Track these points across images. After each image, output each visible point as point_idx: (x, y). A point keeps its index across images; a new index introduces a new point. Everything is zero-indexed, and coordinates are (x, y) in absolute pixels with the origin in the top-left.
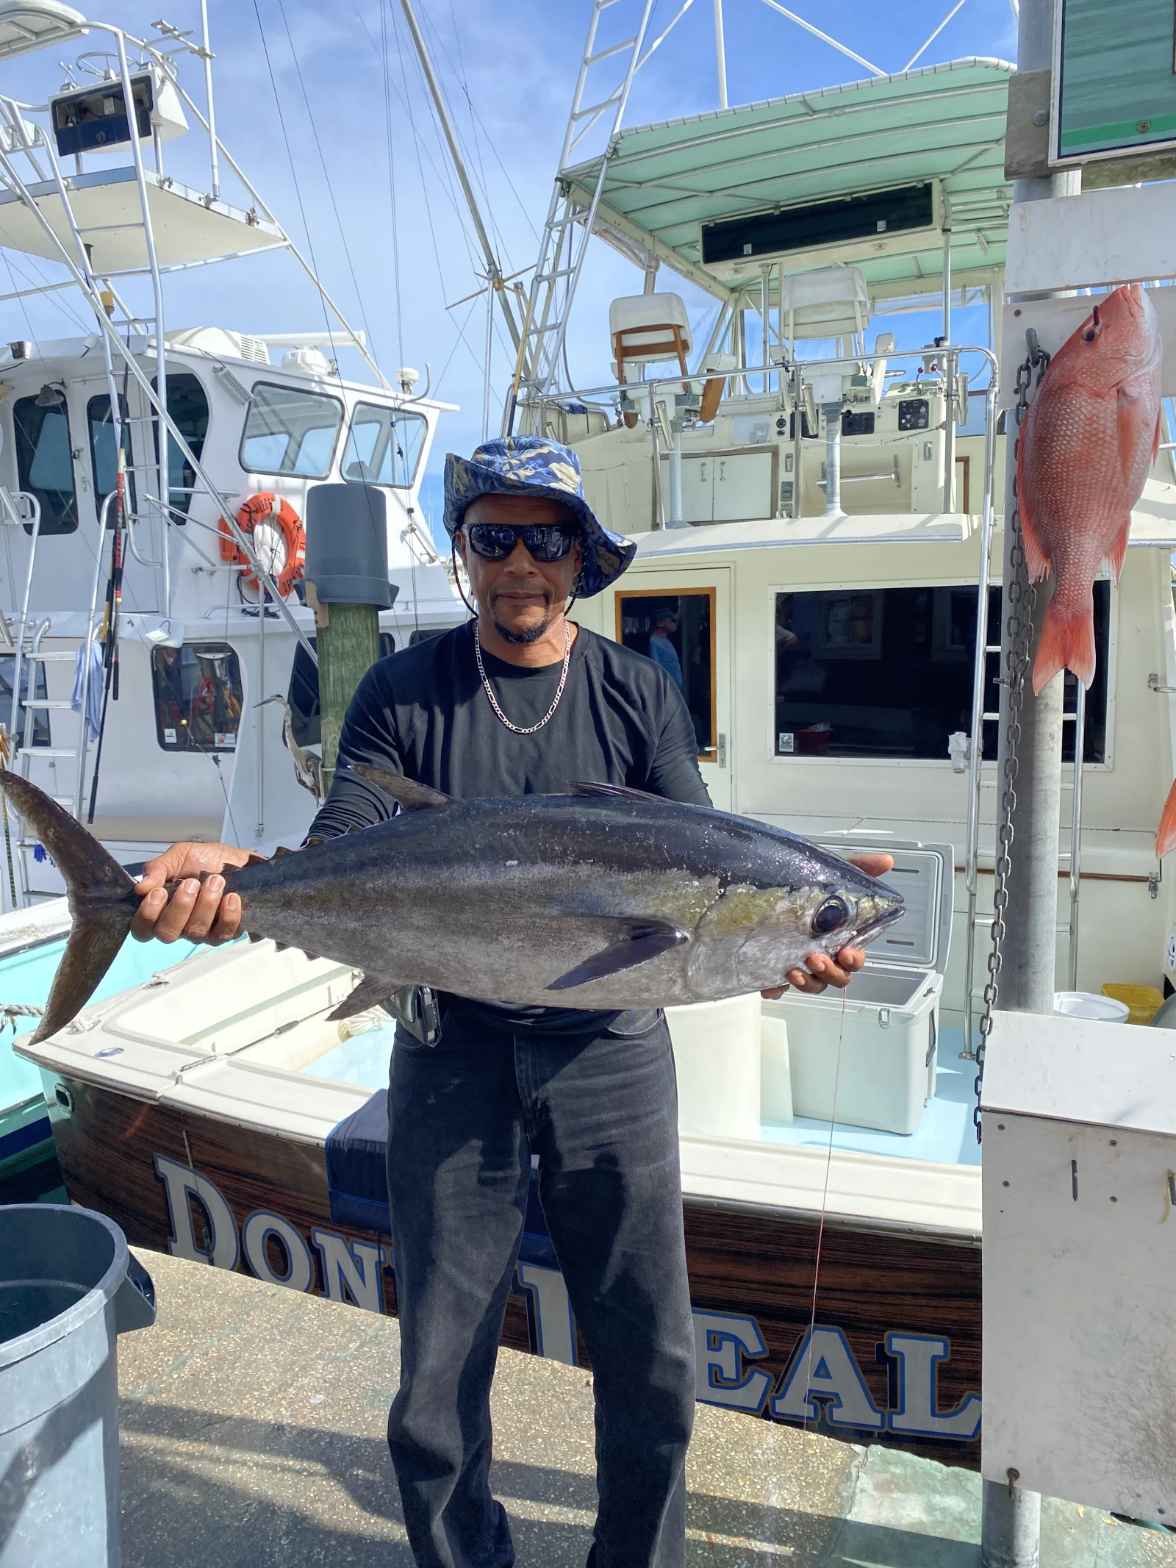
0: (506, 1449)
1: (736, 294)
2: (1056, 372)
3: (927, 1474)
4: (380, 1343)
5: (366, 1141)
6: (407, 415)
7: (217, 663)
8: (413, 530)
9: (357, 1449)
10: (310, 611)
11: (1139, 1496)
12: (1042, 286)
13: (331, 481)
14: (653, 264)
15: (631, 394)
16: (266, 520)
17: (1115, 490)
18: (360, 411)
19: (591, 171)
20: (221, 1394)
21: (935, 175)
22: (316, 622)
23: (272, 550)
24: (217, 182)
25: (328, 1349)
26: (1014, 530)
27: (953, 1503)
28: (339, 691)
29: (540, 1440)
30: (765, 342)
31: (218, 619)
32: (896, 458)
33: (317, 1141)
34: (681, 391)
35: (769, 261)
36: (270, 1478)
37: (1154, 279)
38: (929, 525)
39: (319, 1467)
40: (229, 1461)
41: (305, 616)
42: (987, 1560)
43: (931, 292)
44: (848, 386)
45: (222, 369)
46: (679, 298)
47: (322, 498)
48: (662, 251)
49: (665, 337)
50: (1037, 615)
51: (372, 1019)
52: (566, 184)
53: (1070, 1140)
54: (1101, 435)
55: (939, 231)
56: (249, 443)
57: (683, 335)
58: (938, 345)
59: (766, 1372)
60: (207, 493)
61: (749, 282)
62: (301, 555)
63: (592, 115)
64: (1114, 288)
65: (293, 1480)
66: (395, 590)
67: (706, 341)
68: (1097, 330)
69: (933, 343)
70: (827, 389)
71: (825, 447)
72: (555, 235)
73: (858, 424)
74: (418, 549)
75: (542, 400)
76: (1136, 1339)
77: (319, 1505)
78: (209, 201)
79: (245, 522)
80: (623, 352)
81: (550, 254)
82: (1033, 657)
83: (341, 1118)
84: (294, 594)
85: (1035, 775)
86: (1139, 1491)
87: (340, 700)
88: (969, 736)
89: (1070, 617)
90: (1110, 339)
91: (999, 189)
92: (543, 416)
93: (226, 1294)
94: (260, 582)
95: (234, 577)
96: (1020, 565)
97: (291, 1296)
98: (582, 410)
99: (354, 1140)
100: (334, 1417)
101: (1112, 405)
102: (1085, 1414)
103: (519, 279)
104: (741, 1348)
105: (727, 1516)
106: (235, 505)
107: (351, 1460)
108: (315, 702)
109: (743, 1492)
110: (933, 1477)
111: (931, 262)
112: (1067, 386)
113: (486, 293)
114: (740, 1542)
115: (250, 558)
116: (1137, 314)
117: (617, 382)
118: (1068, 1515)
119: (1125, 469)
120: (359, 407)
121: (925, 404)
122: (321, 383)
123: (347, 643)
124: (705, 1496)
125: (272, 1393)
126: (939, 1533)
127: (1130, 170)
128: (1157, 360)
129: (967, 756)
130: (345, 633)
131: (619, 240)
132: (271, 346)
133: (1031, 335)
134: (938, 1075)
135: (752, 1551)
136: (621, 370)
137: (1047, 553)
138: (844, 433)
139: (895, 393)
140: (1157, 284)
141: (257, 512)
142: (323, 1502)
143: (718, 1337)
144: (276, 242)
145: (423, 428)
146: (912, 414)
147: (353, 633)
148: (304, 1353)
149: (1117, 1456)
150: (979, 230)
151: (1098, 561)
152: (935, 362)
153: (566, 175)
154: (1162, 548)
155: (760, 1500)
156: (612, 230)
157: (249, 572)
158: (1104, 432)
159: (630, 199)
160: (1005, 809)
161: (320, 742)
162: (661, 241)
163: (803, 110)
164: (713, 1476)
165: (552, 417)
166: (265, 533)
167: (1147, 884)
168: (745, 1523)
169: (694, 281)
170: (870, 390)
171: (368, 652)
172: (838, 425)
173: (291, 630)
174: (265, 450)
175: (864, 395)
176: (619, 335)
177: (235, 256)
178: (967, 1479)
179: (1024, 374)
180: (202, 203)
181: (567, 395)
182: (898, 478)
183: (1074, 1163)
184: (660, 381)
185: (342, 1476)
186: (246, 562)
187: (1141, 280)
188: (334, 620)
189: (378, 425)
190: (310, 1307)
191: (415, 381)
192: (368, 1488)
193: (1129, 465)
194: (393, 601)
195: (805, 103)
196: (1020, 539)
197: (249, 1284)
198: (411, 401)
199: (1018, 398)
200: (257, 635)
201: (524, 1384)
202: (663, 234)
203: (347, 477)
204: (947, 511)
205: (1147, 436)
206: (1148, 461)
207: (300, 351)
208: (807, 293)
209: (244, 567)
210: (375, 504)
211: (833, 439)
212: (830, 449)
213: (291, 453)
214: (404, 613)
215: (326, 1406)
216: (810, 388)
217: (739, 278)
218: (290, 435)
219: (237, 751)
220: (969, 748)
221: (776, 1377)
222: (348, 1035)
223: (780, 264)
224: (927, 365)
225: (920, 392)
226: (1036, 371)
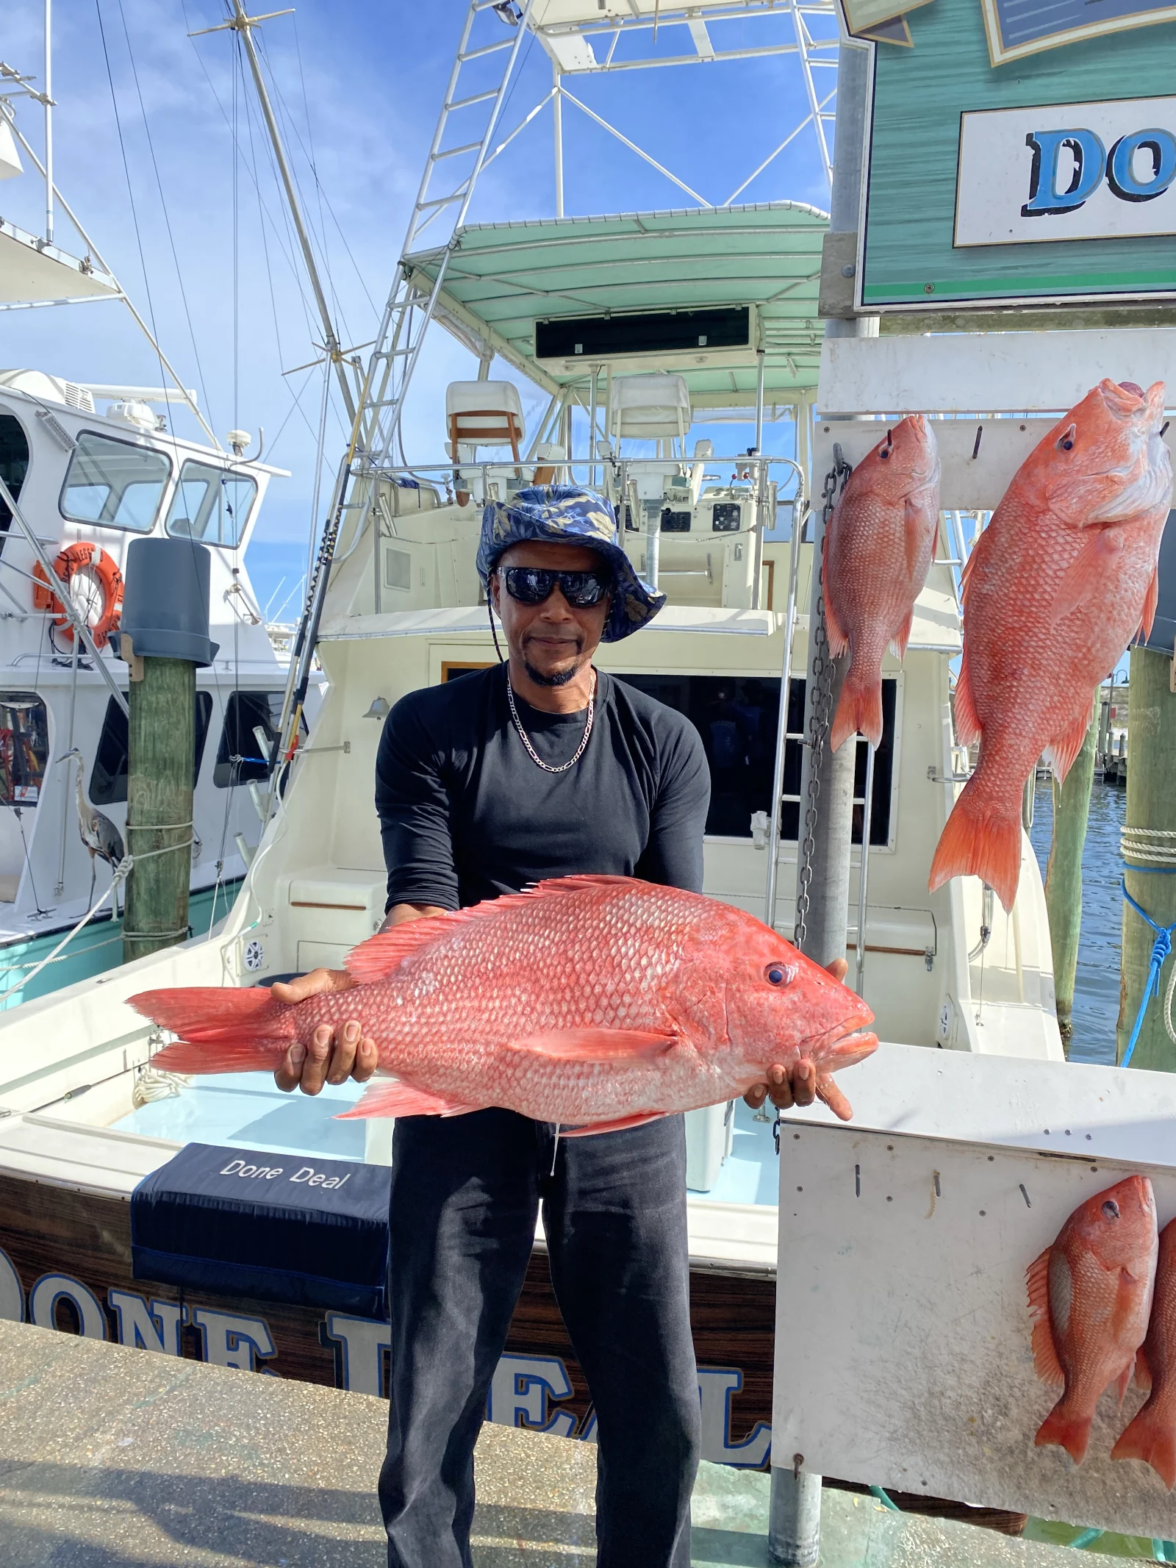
0: (322, 1477)
1: (565, 390)
2: (856, 482)
3: (720, 1477)
4: (192, 1386)
5: (176, 1193)
6: (239, 477)
7: (20, 715)
8: (237, 590)
9: (168, 1486)
10: (126, 664)
11: (905, 1470)
12: (847, 409)
13: (154, 535)
14: (488, 353)
15: (464, 474)
16: (83, 570)
17: (901, 583)
18: (189, 469)
19: (434, 258)
20: (21, 1442)
21: (752, 300)
22: (131, 675)
23: (88, 600)
24: (51, 227)
25: (136, 1395)
26: (819, 613)
27: (744, 1501)
28: (150, 748)
29: (355, 1468)
30: (592, 438)
31: (29, 666)
32: (709, 556)
33: (123, 1195)
34: (513, 476)
35: (599, 362)
36: (77, 1517)
37: (938, 412)
38: (739, 619)
39: (129, 1505)
40: (31, 1505)
41: (120, 670)
42: (773, 1546)
43: (744, 406)
44: (669, 486)
45: (46, 414)
46: (514, 388)
47: (145, 552)
48: (497, 342)
49: (499, 423)
50: (836, 686)
51: (170, 1085)
52: (409, 269)
53: (854, 1147)
54: (891, 537)
55: (754, 351)
56: (70, 492)
57: (517, 423)
58: (750, 455)
59: (569, 1413)
60: (25, 538)
61: (577, 380)
62: (118, 607)
63: (436, 207)
64: (905, 416)
65: (101, 1518)
66: (215, 648)
67: (535, 431)
68: (890, 450)
69: (746, 452)
70: (651, 486)
71: (645, 542)
72: (396, 315)
73: (676, 522)
74: (242, 610)
75: (376, 472)
76: (905, 1325)
77: (130, 1540)
78: (41, 245)
79: (62, 570)
80: (458, 434)
81: (390, 333)
82: (831, 722)
83: (148, 1173)
84: (109, 647)
85: (831, 825)
86: (905, 1465)
87: (150, 755)
88: (769, 815)
89: (863, 687)
90: (901, 458)
91: (808, 319)
92: (376, 488)
93: (25, 1346)
94: (75, 632)
95: (48, 625)
96: (822, 643)
97: (92, 1345)
98: (415, 485)
99: (162, 1193)
100: (144, 1458)
101: (898, 514)
102: (862, 1398)
103: (357, 353)
104: (547, 1391)
105: (536, 1525)
106: (52, 552)
107: (163, 1497)
108: (124, 757)
109: (552, 1503)
110: (727, 1480)
111: (747, 378)
112: (866, 494)
113: (323, 364)
114: (550, 1547)
115: (66, 607)
116: (921, 440)
117: (451, 462)
118: (844, 1506)
119: (910, 567)
120: (188, 464)
121: (738, 508)
122: (148, 436)
123: (162, 698)
124: (517, 1508)
125: (77, 1439)
126: (730, 1527)
127: (918, 322)
128: (937, 478)
129: (767, 834)
130: (160, 688)
131: (457, 327)
132: (97, 395)
133: (837, 448)
134: (735, 1137)
135: (561, 1554)
136: (455, 451)
137: (845, 635)
138: (663, 530)
139: (711, 496)
140: (941, 417)
141: (75, 560)
142: (134, 1537)
143: (525, 1380)
144: (111, 293)
145: (252, 492)
146: (725, 516)
147: (169, 688)
148: (110, 1399)
149: (887, 1435)
150: (789, 354)
151: (887, 642)
152: (747, 470)
153: (409, 260)
154: (941, 652)
155: (569, 1509)
156: (450, 316)
157: (64, 620)
158: (894, 534)
159: (470, 289)
160: (805, 854)
161: (125, 799)
162: (496, 332)
163: (636, 227)
164: (524, 1491)
165: (385, 489)
166: (83, 584)
167: (923, 958)
168: (554, 1530)
169: (526, 373)
170: (689, 491)
171: (184, 709)
172: (658, 521)
173: (103, 682)
174: (85, 500)
175: (683, 495)
176: (455, 416)
177: (65, 303)
178: (756, 1480)
179: (830, 481)
180: (34, 246)
181: (399, 469)
182: (710, 575)
183: (857, 1167)
184: (493, 464)
185: (154, 1512)
186: (62, 610)
187: (928, 412)
188: (149, 675)
189: (205, 485)
190: (116, 1355)
191: (246, 444)
192: (180, 1522)
193: (913, 563)
194: (212, 660)
195: (638, 221)
196: (823, 622)
197: (50, 1336)
198: (242, 463)
199: (825, 501)
200: (67, 687)
201: (339, 1418)
202: (499, 326)
203: (172, 533)
204: (755, 607)
205: (927, 542)
206: (928, 562)
207: (127, 404)
208: (636, 395)
209: (58, 616)
210: (199, 560)
211: (653, 534)
212: (650, 543)
213: (111, 507)
214: (224, 672)
215: (134, 1449)
216: (634, 483)
217: (566, 375)
218: (110, 486)
219: (39, 805)
220: (769, 827)
221: (581, 1418)
222: (143, 1102)
223: (609, 366)
224: (740, 473)
225: (733, 497)
226: (840, 479)
